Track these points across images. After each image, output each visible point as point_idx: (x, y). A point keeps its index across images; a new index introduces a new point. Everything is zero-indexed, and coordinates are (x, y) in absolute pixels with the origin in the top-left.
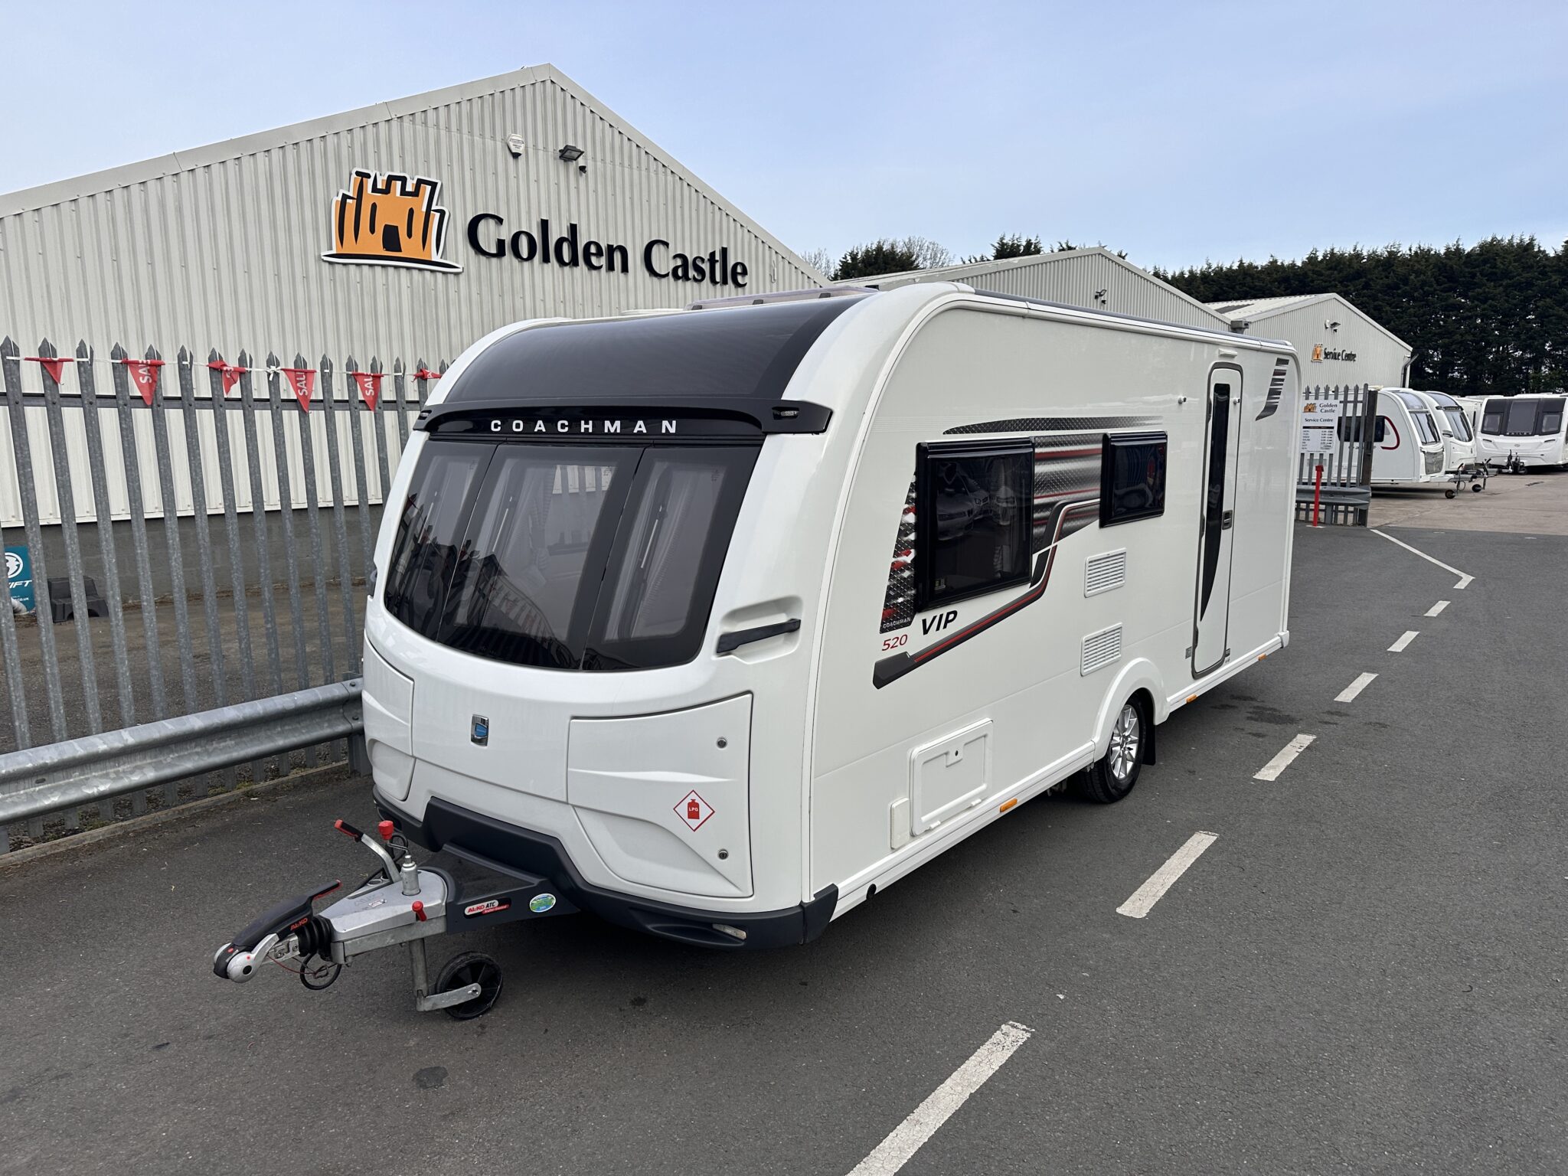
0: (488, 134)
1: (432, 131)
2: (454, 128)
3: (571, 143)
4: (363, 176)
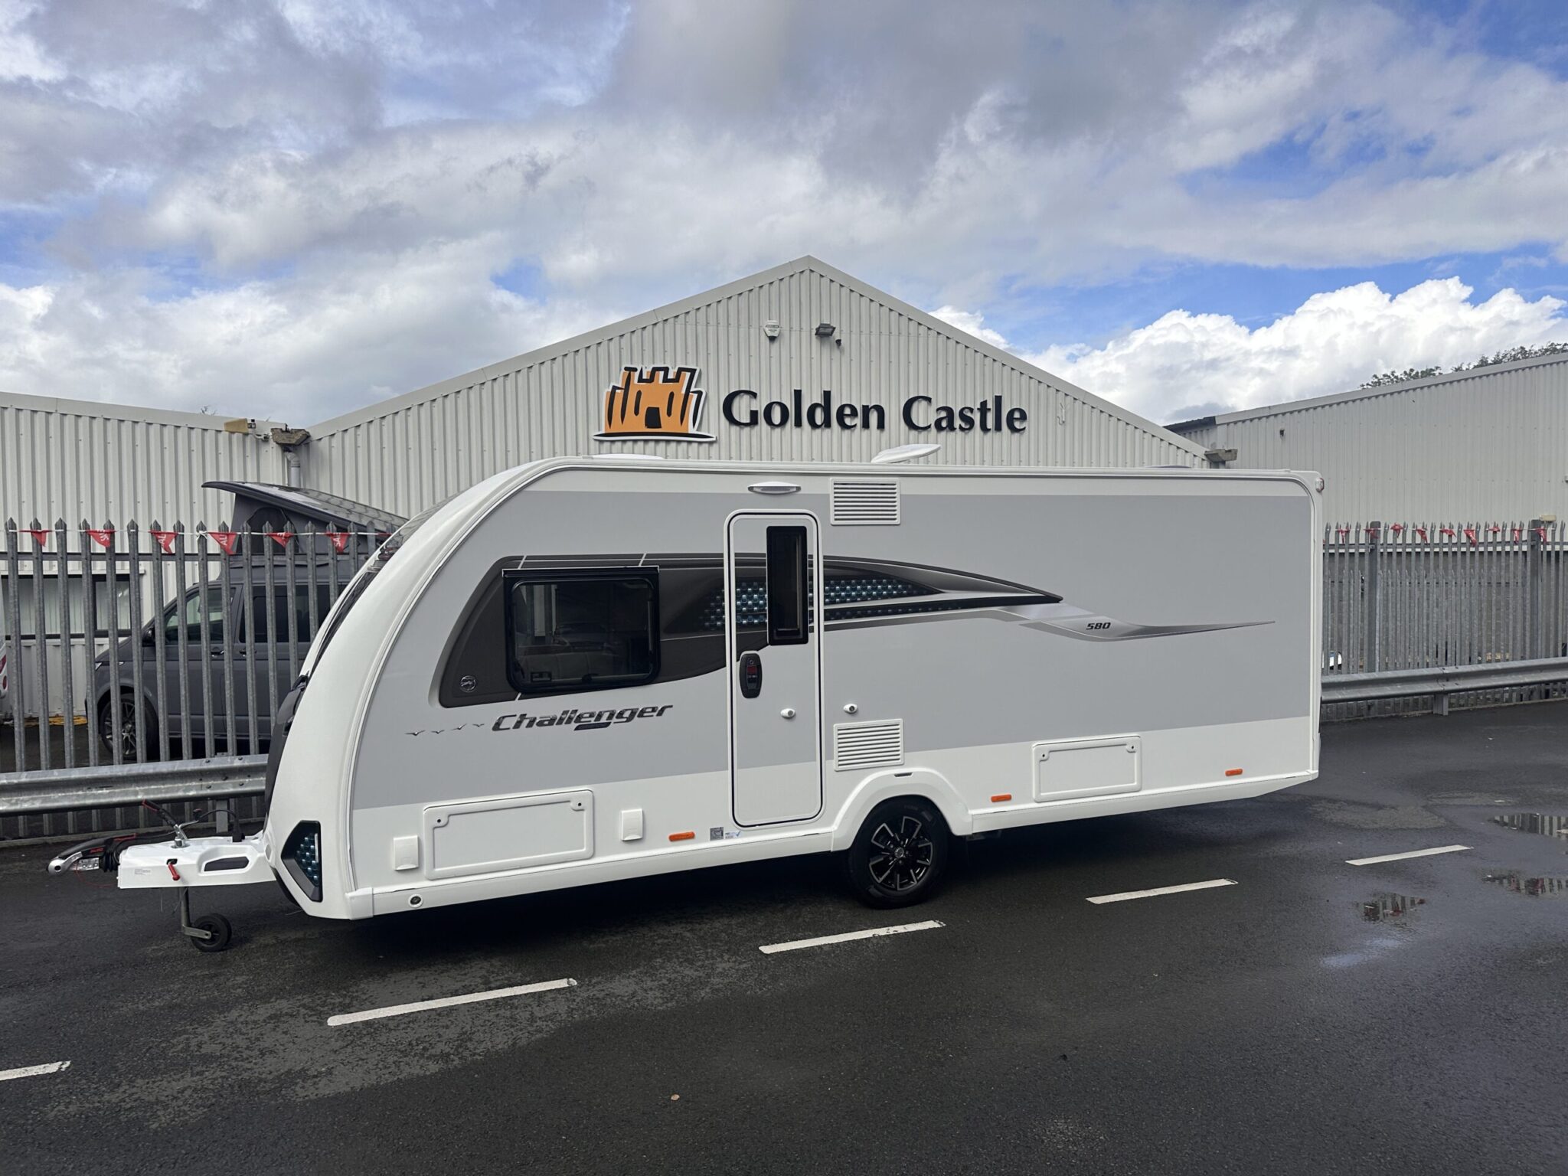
3: (825, 323)
4: (629, 369)
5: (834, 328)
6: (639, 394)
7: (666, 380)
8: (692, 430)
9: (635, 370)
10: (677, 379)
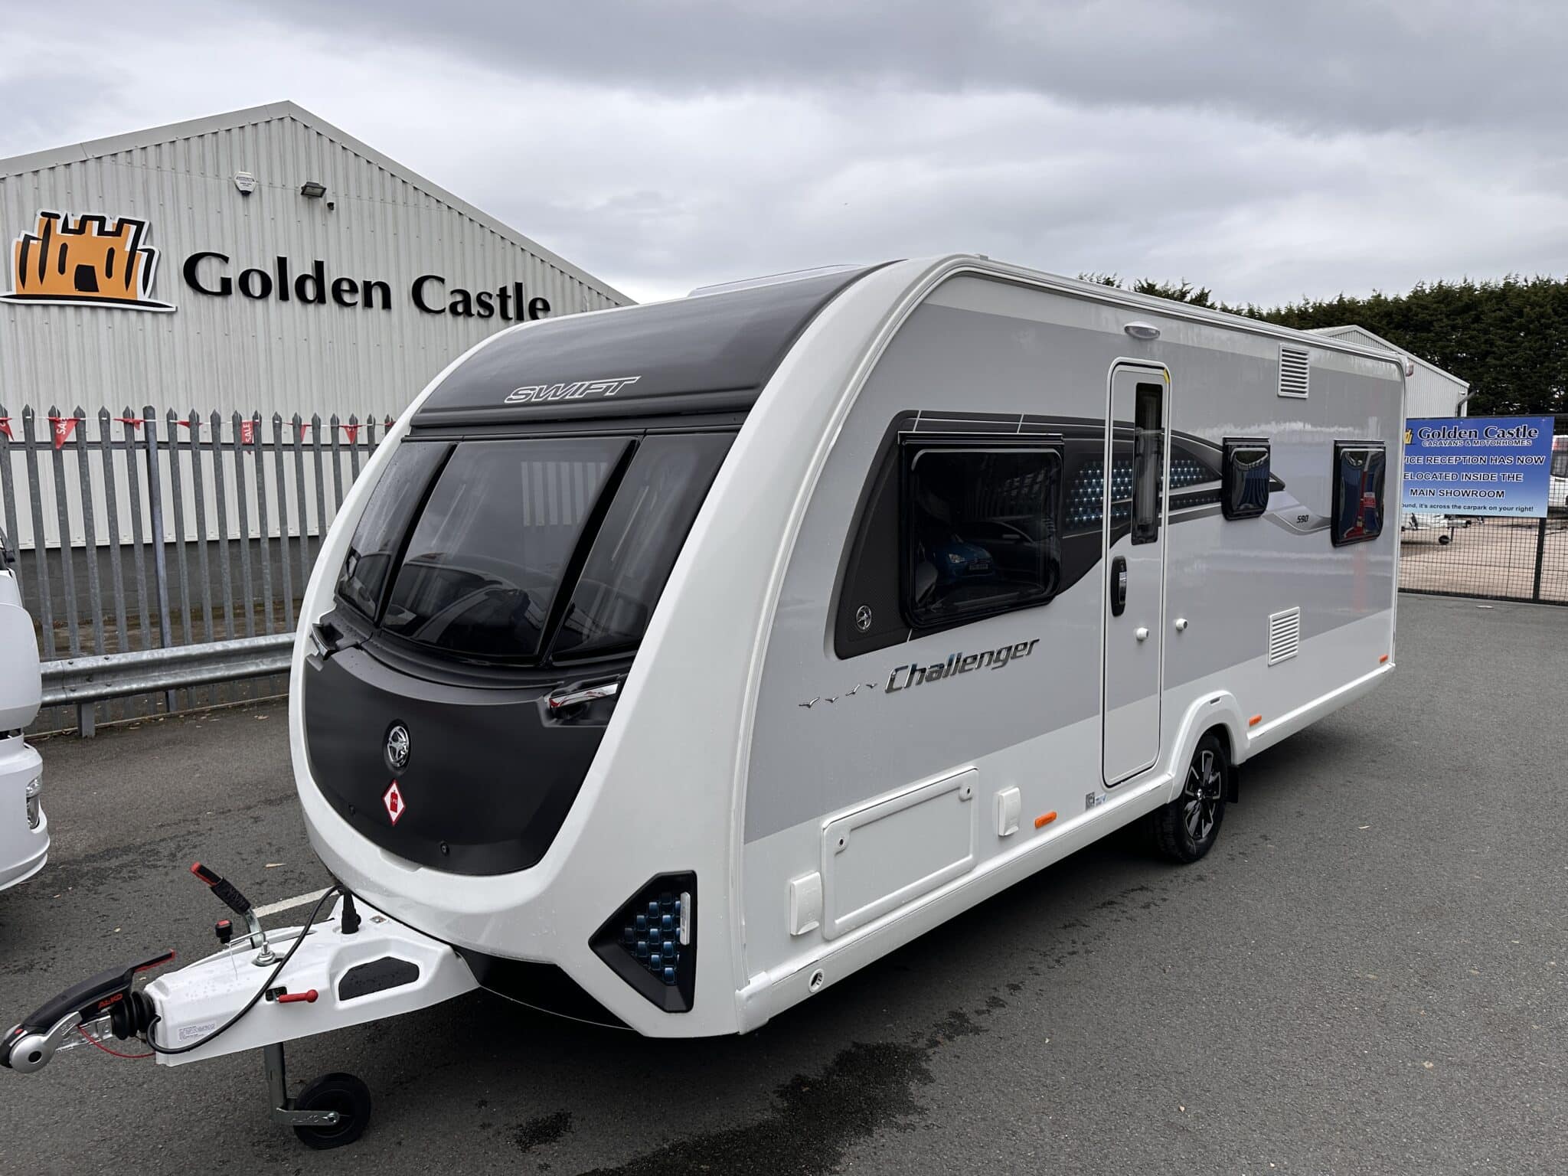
0: (210, 172)
1: (138, 171)
2: (166, 166)
3: (314, 181)
4: (50, 216)
5: (325, 189)
6: (64, 247)
7: (101, 231)
8: (145, 299)
9: (57, 217)
10: (118, 232)
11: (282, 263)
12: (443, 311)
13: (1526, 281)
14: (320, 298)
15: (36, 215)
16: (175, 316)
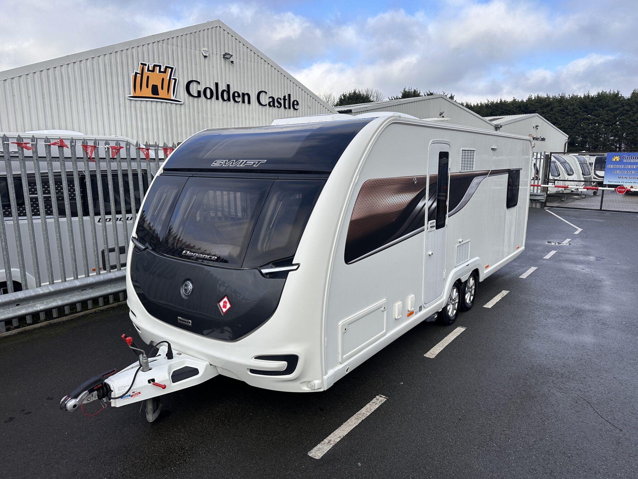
0: (193, 48)
1: (170, 47)
2: (180, 46)
3: (227, 52)
4: (143, 64)
5: (232, 56)
6: (148, 77)
7: (160, 71)
8: (173, 98)
11: (217, 84)
12: (266, 105)
13: (569, 96)
14: (229, 99)
15: (138, 64)
16: (183, 106)
